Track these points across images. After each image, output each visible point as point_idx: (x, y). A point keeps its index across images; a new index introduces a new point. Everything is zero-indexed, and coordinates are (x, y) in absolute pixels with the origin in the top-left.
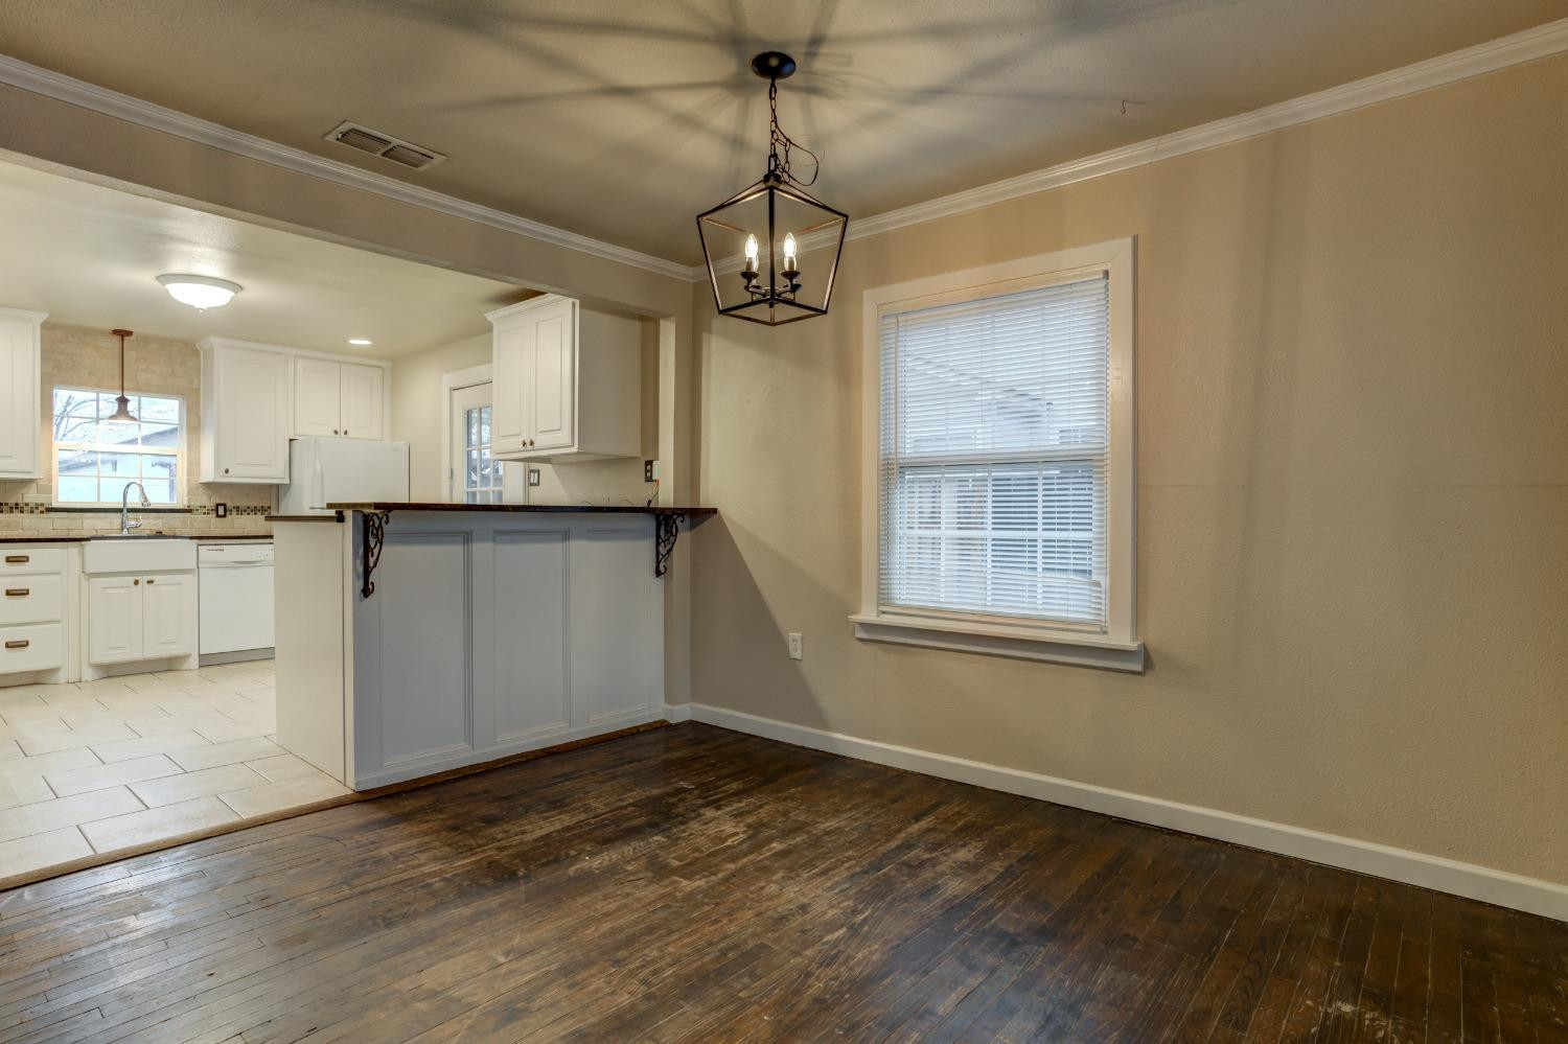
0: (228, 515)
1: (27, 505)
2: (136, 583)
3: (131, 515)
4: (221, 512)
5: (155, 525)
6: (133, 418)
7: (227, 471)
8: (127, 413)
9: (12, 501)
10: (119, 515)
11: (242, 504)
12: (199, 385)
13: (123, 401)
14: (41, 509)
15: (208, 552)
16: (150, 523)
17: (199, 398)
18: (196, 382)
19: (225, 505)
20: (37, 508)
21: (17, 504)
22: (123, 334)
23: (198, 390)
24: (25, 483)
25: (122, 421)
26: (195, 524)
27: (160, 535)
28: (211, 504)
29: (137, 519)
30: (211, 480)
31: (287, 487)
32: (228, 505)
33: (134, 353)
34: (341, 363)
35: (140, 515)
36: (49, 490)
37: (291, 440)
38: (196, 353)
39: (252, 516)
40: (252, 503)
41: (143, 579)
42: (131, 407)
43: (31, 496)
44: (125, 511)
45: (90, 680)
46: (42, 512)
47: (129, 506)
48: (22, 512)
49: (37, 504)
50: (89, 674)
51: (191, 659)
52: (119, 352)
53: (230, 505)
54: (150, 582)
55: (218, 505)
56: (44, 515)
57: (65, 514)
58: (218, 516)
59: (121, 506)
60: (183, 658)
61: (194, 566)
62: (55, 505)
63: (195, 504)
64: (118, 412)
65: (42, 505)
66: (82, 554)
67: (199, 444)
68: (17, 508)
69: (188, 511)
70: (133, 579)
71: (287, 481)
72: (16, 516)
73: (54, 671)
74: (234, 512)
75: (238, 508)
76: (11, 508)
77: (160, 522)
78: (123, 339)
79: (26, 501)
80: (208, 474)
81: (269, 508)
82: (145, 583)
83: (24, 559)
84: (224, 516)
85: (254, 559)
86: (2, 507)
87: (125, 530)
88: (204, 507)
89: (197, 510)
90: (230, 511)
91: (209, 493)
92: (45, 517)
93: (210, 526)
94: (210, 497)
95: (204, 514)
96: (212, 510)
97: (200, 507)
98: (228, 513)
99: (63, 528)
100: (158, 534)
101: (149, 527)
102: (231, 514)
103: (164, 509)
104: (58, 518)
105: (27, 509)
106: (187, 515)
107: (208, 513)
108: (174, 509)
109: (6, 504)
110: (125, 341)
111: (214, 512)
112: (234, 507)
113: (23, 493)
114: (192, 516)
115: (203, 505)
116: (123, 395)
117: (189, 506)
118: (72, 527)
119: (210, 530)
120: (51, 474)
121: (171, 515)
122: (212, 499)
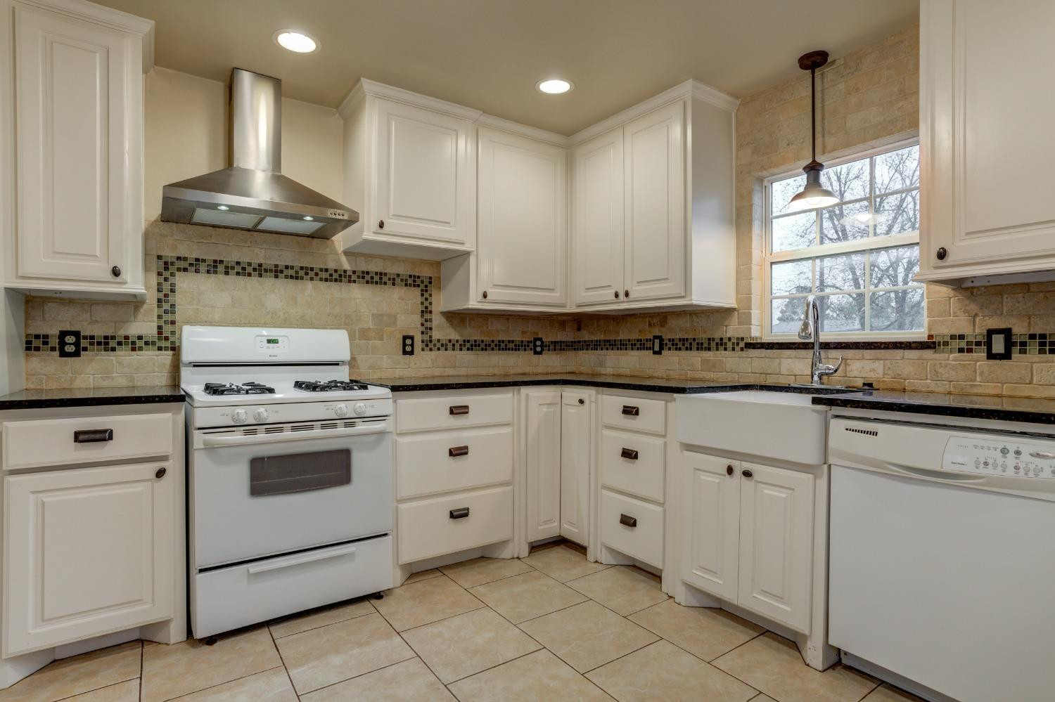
0: (1016, 355)
1: (730, 339)
2: (730, 471)
4: (999, 347)
7: (942, 255)
9: (717, 336)
13: (814, 169)
14: (742, 344)
16: (862, 368)
20: (738, 344)
21: (721, 339)
22: (814, 61)
24: (726, 312)
26: (941, 370)
28: (973, 331)
32: (1015, 331)
36: (747, 320)
41: (739, 466)
43: (732, 330)
44: (817, 346)
45: (683, 604)
46: (742, 349)
48: (725, 349)
49: (738, 339)
51: (814, 647)
54: (747, 474)
55: (991, 332)
56: (744, 354)
57: (763, 352)
58: (991, 356)
63: (943, 331)
64: (807, 188)
65: (742, 339)
68: (721, 344)
69: (930, 345)
72: (721, 354)
74: (1033, 347)
75: (1043, 336)
76: (717, 344)
78: (813, 73)
79: (728, 335)
82: (740, 475)
83: (634, 412)
84: (1007, 356)
86: (709, 344)
87: (816, 378)
88: (962, 337)
89: (946, 344)
90: (1023, 344)
91: (973, 308)
92: (745, 356)
93: (975, 381)
94: (976, 315)
95: (961, 350)
96: (978, 344)
97: (953, 337)
98: (1016, 350)
99: (760, 371)
100: (866, 387)
101: (864, 375)
102: (1023, 352)
103: (885, 343)
104: (756, 357)
105: (729, 345)
106: (928, 354)
107: (970, 351)
108: (901, 343)
109: (713, 339)
110: (818, 72)
111: (984, 348)
112: (1032, 337)
113: (726, 323)
114: (937, 356)
115: (957, 333)
116: (814, 161)
117: (930, 337)
118: (769, 371)
119: (972, 386)
120: (750, 297)
121: (899, 353)
122: (977, 319)
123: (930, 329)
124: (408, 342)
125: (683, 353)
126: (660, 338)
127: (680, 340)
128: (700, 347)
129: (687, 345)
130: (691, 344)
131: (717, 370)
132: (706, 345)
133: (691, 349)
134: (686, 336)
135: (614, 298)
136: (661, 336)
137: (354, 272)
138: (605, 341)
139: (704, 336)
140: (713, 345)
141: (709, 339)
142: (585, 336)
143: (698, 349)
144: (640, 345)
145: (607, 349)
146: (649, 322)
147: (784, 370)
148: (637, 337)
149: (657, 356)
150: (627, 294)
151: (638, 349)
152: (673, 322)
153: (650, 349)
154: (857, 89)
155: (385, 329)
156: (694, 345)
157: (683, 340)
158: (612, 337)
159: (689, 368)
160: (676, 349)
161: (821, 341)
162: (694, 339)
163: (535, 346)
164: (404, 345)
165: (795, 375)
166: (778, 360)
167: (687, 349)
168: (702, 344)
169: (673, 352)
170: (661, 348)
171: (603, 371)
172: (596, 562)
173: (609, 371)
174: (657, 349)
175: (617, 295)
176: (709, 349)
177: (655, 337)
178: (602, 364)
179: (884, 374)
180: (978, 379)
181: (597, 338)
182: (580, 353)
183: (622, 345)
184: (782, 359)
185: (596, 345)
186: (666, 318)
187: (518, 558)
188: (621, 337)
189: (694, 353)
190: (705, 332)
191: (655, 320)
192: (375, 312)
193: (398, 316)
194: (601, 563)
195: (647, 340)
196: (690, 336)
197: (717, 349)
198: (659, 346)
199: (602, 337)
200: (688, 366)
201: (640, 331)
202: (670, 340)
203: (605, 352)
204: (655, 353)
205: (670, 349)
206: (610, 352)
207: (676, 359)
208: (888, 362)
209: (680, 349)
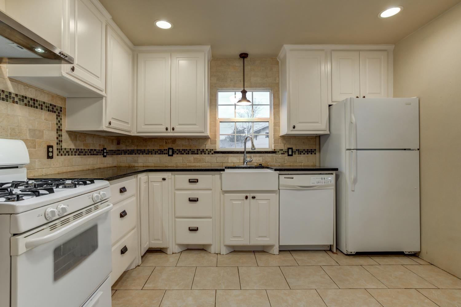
0: (294, 155)
1: (207, 150)
2: (247, 197)
3: (248, 155)
4: (290, 153)
5: (259, 160)
6: (249, 101)
7: (294, 127)
8: (246, 98)
9: (201, 148)
10: (243, 155)
11: (301, 148)
12: (279, 81)
13: (244, 92)
14: (212, 152)
15: (285, 180)
16: (257, 159)
17: (279, 88)
18: (278, 79)
19: (292, 149)
20: (211, 152)
21: (203, 150)
22: (244, 56)
23: (278, 83)
24: (206, 138)
25: (244, 103)
26: (278, 159)
27: (260, 167)
28: (285, 148)
29: (251, 157)
30: (285, 133)
31: (327, 136)
32: (293, 149)
33: (249, 67)
34: (360, 51)
35: (252, 155)
36: (215, 142)
37: (330, 106)
38: (277, 63)
39: (306, 155)
40: (306, 147)
41: (250, 195)
42: (249, 95)
43: (208, 146)
44: (245, 153)
45: (224, 254)
46: (212, 154)
47: (247, 150)
48: (205, 154)
49: (210, 150)
50: (224, 251)
51: (274, 248)
52: (242, 67)
53: (294, 148)
54: (254, 198)
55: (289, 149)
56: (213, 155)
57: (221, 155)
58: (289, 155)
59: (243, 150)
60: (271, 246)
61: (277, 189)
62: (218, 150)
63: (278, 148)
64: (242, 98)
65: (212, 150)
66: (221, 178)
67: (279, 114)
68: (203, 152)
69: (274, 152)
70: (245, 195)
71: (328, 132)
72: (203, 156)
73: (209, 245)
74: (297, 153)
75: (299, 150)
76: (201, 152)
77: (261, 159)
78: (244, 60)
79: (206, 148)
80: (284, 130)
81: (315, 150)
82: (251, 198)
83: (195, 181)
84: (292, 155)
85: (311, 185)
86: (198, 152)
87: (245, 163)
88: (282, 150)
89: (278, 152)
90: (295, 152)
91: (285, 142)
92: (214, 156)
93: (285, 162)
94: (285, 144)
95: (282, 154)
96: (286, 152)
97: (280, 150)
98: (294, 153)
99: (220, 162)
100: (260, 166)
101: (256, 162)
102: (295, 154)
103: (263, 152)
104: (218, 157)
105: (207, 152)
106: (274, 155)
107: (284, 154)
108: (267, 152)
109: (200, 150)
110: (245, 60)
111: (287, 153)
112: (297, 150)
113: (205, 144)
114: (276, 155)
115: (281, 149)
116: (244, 90)
117: (275, 150)
118: (224, 162)
119: (284, 164)
120: (216, 134)
121: (266, 155)
122: (286, 145)
123: (274, 147)
124: (50, 150)
125: (185, 156)
126: (172, 149)
127: (183, 150)
128: (193, 153)
129: (186, 152)
130: (188, 152)
131: (201, 162)
132: (196, 152)
133: (189, 154)
134: (185, 148)
135: (165, 130)
136: (173, 148)
137: (17, 95)
138: (137, 150)
139: (195, 148)
140: (199, 152)
141: (197, 150)
142: (123, 147)
143: (192, 154)
144: (161, 152)
145: (139, 154)
146: (166, 141)
147: (230, 161)
148: (159, 148)
149: (170, 157)
150: (173, 129)
151: (159, 154)
152: (179, 142)
153: (166, 154)
154: (254, 70)
155: (37, 140)
156: (190, 152)
157: (184, 150)
158: (143, 148)
159: (188, 162)
160: (181, 154)
161: (246, 151)
162: (190, 150)
163: (104, 153)
164: (48, 152)
165: (234, 163)
166: (227, 158)
167: (187, 154)
168: (194, 152)
169: (179, 155)
170: (173, 153)
171: (136, 165)
172: (173, 253)
173: (140, 165)
174: (170, 153)
175: (167, 129)
176: (198, 154)
177: (169, 149)
178: (136, 161)
179: (262, 161)
180: (286, 161)
181: (132, 148)
182: (120, 156)
183: (149, 152)
184: (229, 157)
185: (131, 152)
186: (175, 140)
187: (138, 266)
188: (148, 148)
189: (190, 155)
190: (196, 147)
191: (169, 141)
192: (31, 127)
193: (44, 131)
194: (175, 253)
195: (164, 150)
196: (188, 148)
197: (201, 154)
198: (172, 152)
199: (136, 148)
200: (187, 161)
201: (160, 146)
202: (177, 150)
203: (137, 155)
204: (169, 155)
205: (177, 154)
206: (141, 155)
207: (181, 158)
208: (263, 157)
209: (183, 154)
